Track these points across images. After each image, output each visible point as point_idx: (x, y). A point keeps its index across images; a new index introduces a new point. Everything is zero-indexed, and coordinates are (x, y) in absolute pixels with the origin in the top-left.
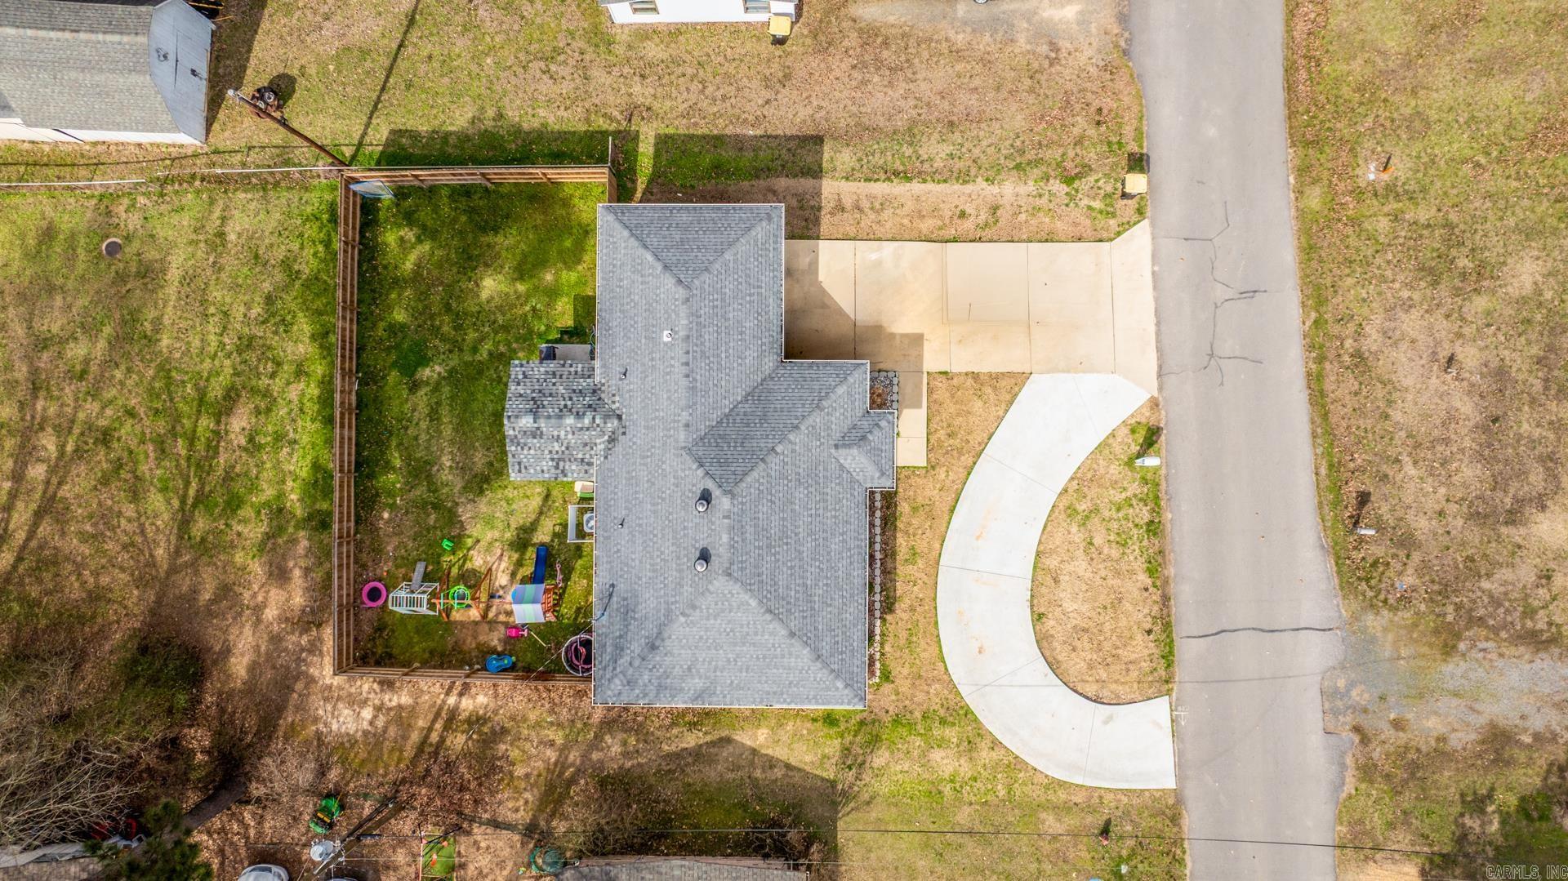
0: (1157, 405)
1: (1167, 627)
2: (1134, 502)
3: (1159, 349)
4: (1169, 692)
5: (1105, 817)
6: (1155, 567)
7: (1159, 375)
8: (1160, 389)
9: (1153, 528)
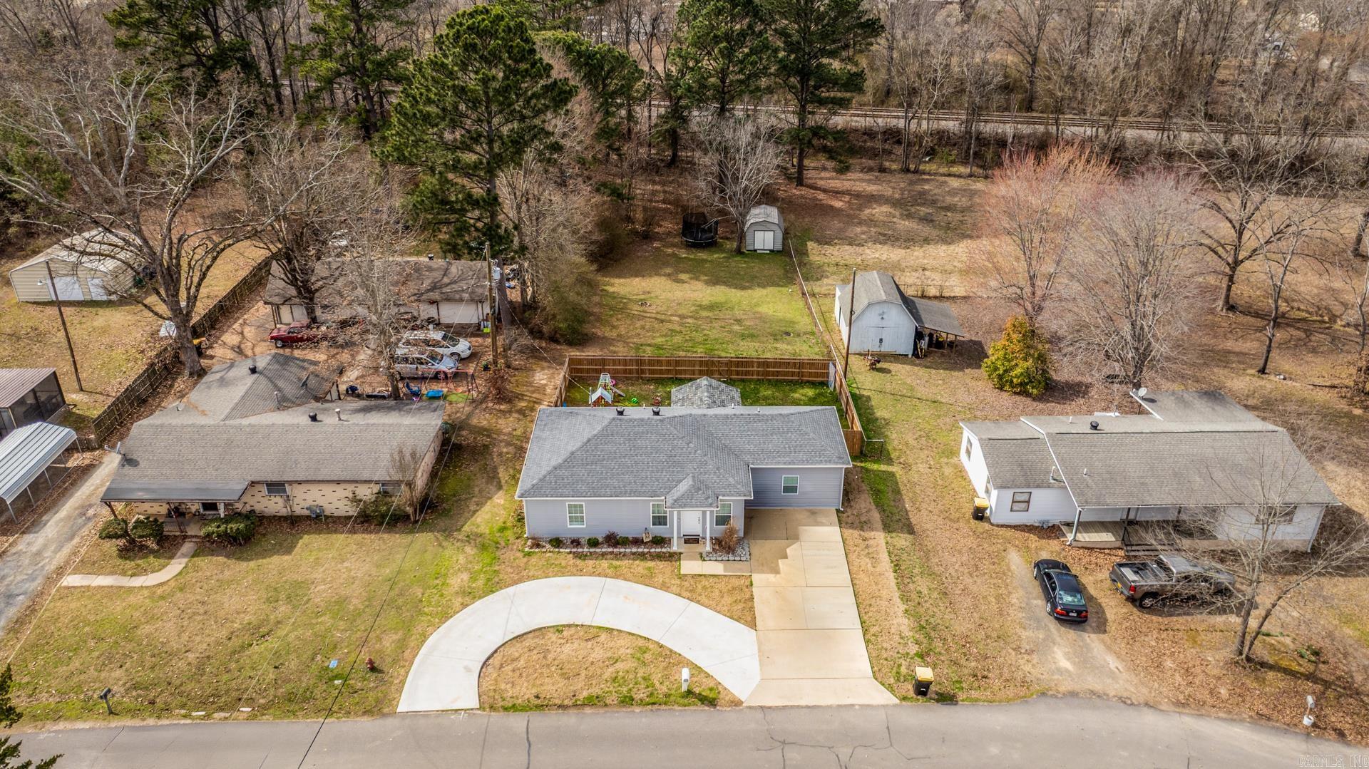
0: (736, 705)
1: (540, 707)
2: (650, 689)
3: (785, 707)
4: (482, 708)
5: (385, 669)
6: (594, 702)
7: (762, 707)
8: (750, 708)
9: (627, 701)
